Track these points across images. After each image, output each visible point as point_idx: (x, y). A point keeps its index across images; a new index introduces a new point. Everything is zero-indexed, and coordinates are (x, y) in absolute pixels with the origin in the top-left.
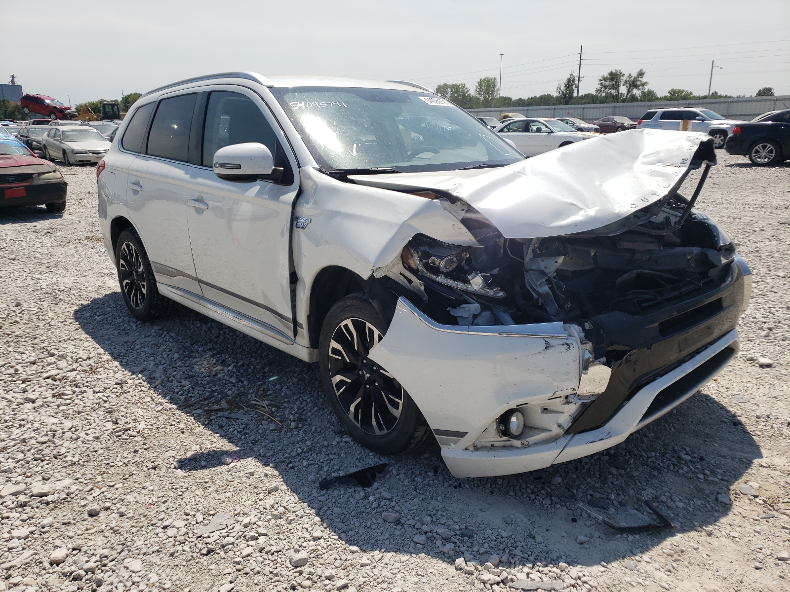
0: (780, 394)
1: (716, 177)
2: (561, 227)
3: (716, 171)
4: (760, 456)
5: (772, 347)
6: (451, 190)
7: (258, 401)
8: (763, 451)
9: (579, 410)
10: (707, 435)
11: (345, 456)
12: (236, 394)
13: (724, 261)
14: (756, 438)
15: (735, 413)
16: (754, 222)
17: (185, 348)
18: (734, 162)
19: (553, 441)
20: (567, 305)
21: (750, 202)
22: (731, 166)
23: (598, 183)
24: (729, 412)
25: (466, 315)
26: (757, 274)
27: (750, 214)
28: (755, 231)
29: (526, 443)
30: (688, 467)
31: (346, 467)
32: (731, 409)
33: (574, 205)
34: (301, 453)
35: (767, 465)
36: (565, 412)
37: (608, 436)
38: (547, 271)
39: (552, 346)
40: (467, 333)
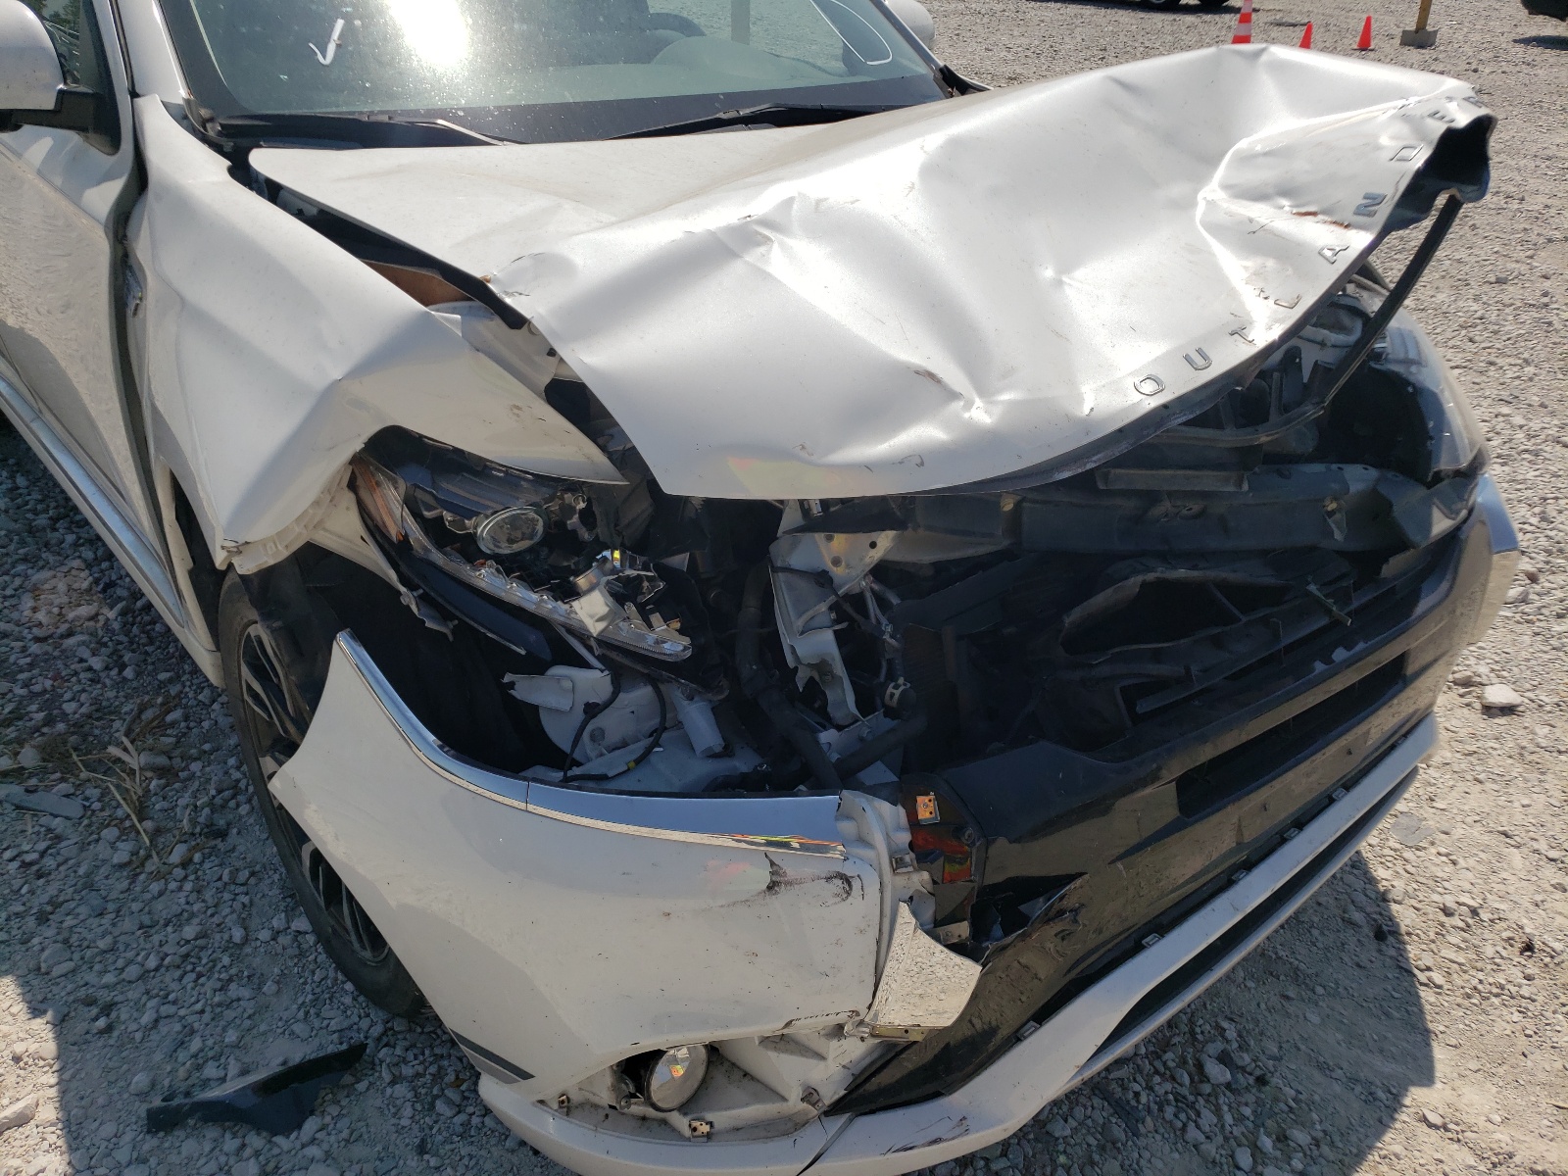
0: (1518, 818)
1: (1487, 71)
2: (868, 467)
3: (1491, 55)
4: (1426, 1077)
5: (1527, 639)
6: (497, 281)
7: (125, 750)
8: (1440, 1053)
9: (875, 1055)
10: (1296, 976)
11: (274, 988)
12: (82, 715)
13: (1441, 524)
14: (1427, 995)
15: (1386, 892)
16: (1553, 212)
17: (31, 531)
18: (1533, 32)
19: (786, 1134)
20: (890, 690)
21: (1553, 151)
22: (1527, 41)
23: (1049, 273)
24: (1371, 881)
25: (564, 704)
26: (1531, 379)
27: (1547, 187)
28: (1550, 241)
29: (705, 1128)
30: (1218, 1112)
31: (264, 1033)
32: (1380, 873)
33: (931, 376)
34: (156, 969)
35: (1438, 1121)
36: (831, 1056)
37: (957, 1131)
38: (838, 572)
39: (789, 883)
40: (522, 806)
